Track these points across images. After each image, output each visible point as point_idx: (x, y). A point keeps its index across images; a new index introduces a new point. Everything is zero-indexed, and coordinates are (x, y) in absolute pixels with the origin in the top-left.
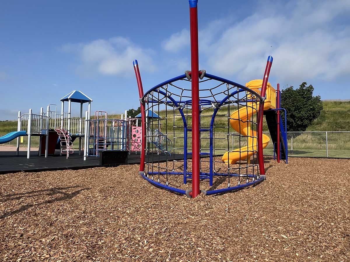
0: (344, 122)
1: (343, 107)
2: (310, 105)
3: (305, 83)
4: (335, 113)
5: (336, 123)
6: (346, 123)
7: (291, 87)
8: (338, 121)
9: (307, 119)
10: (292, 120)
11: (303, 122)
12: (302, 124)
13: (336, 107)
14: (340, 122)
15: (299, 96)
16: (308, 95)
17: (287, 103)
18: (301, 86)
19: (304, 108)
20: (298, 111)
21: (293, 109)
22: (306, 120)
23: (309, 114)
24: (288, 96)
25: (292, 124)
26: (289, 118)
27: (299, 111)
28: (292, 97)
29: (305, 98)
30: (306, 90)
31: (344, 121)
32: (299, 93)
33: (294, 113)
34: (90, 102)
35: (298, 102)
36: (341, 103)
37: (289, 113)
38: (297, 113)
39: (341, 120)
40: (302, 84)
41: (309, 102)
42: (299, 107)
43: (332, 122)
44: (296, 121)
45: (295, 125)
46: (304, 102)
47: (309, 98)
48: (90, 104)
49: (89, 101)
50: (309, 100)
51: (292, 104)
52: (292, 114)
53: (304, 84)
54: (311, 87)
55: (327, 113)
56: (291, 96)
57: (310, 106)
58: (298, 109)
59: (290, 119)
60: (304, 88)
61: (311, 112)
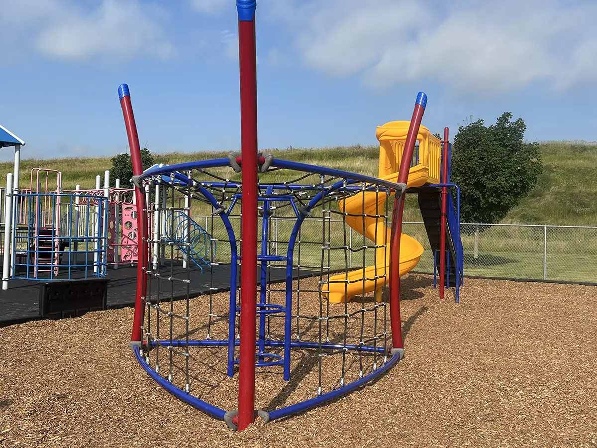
0: (588, 193)
1: (589, 158)
2: (517, 162)
3: (508, 114)
4: (571, 171)
5: (572, 194)
6: (592, 196)
7: (479, 121)
8: (577, 191)
9: (508, 193)
10: (477, 194)
11: (501, 199)
12: (499, 203)
13: (574, 158)
14: (580, 192)
15: (495, 142)
16: (513, 141)
17: (470, 156)
18: (500, 120)
19: (504, 168)
20: (491, 174)
21: (480, 170)
22: (506, 195)
23: (513, 182)
24: (472, 141)
25: (477, 203)
26: (473, 189)
27: (492, 176)
28: (479, 143)
29: (507, 146)
30: (510, 129)
31: (588, 190)
32: (495, 136)
33: (484, 179)
34: (18, 147)
35: (491, 155)
36: (584, 149)
37: (473, 178)
38: (489, 179)
39: (580, 188)
40: (503, 116)
41: (515, 157)
42: (494, 167)
43: (564, 192)
44: (486, 196)
45: (484, 204)
46: (504, 157)
47: (516, 147)
48: (18, 152)
49: (17, 145)
50: (516, 151)
51: (480, 159)
52: (479, 181)
53: (505, 117)
54: (520, 125)
55: (555, 170)
56: (478, 141)
57: (516, 165)
58: (491, 170)
59: (474, 191)
60: (507, 125)
61: (517, 179)
